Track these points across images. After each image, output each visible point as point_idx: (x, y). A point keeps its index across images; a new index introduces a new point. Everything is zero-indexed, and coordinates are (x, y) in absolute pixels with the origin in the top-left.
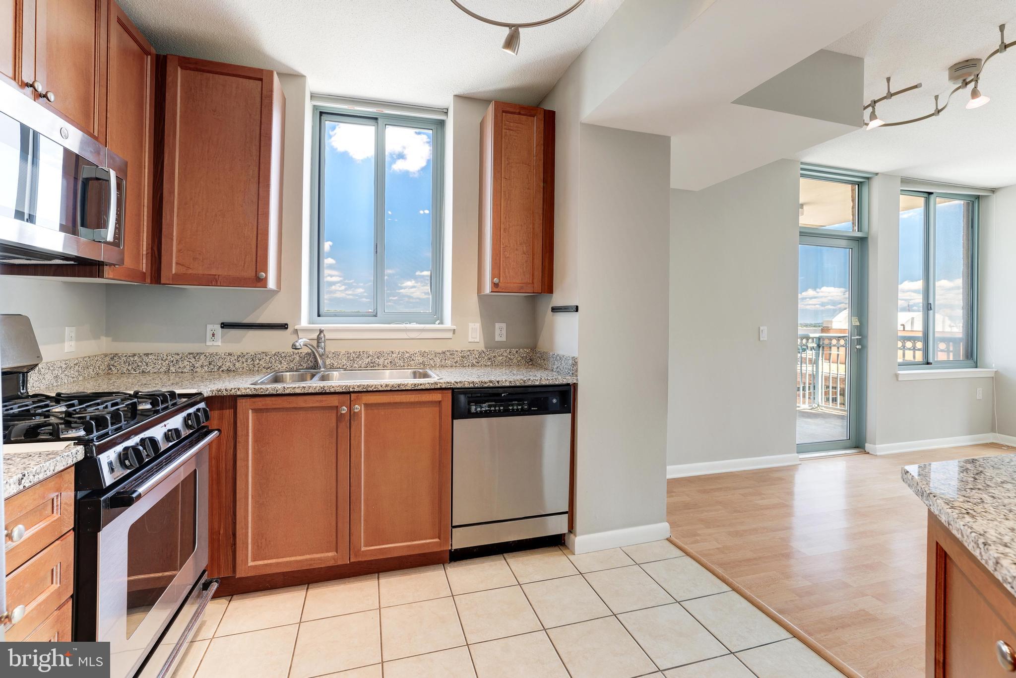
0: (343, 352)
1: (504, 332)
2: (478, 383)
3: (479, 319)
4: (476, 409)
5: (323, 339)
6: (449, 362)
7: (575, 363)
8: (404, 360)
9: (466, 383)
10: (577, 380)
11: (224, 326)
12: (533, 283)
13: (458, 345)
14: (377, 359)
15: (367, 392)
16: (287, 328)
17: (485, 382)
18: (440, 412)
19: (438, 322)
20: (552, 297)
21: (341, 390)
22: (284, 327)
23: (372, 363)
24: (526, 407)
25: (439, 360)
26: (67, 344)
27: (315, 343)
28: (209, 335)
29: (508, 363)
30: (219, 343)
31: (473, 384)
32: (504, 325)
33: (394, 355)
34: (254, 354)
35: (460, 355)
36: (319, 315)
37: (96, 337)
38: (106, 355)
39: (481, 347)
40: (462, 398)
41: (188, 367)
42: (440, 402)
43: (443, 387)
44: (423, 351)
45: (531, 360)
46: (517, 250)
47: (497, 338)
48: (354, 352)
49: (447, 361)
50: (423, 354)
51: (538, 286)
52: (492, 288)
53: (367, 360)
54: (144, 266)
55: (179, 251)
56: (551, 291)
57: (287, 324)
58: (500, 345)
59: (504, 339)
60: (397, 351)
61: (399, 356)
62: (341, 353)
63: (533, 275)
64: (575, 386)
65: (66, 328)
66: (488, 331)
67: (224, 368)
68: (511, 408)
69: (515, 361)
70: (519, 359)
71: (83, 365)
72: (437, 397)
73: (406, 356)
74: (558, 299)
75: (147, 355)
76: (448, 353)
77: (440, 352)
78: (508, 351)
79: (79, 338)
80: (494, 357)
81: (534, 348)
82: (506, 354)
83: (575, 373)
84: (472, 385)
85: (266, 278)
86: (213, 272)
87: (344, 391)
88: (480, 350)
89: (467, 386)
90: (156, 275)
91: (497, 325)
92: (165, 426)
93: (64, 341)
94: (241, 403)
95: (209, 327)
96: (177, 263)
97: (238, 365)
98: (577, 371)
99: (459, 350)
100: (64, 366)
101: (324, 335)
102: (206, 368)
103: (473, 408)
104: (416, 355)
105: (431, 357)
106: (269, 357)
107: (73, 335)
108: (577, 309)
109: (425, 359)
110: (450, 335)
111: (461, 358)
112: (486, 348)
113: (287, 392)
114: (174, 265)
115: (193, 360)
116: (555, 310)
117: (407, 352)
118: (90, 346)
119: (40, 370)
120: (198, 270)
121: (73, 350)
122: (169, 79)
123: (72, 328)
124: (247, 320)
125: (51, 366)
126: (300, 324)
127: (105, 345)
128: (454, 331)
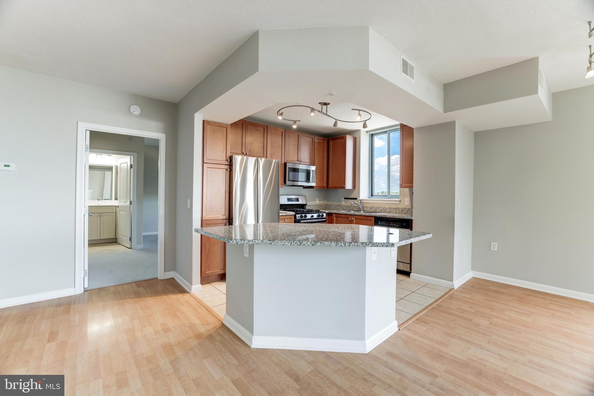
0: (369, 206)
3: (409, 197)
4: (380, 223)
5: (361, 202)
9: (378, 215)
10: (412, 218)
11: (345, 198)
13: (401, 206)
14: (377, 209)
15: (355, 215)
17: (383, 216)
18: (372, 223)
22: (356, 199)
24: (395, 225)
25: (395, 211)
26: (317, 201)
28: (342, 201)
30: (344, 203)
33: (382, 208)
34: (349, 206)
35: (401, 209)
36: (372, 196)
37: (324, 200)
38: (326, 205)
39: (410, 207)
40: (377, 219)
41: (338, 208)
42: (372, 220)
49: (397, 211)
50: (390, 208)
54: (325, 185)
55: (331, 181)
64: (412, 220)
67: (344, 209)
68: (390, 224)
71: (320, 206)
72: (371, 218)
73: (385, 209)
77: (395, 208)
79: (319, 200)
85: (345, 187)
86: (337, 186)
87: (350, 214)
88: (408, 208)
90: (328, 187)
92: (312, 215)
93: (316, 201)
94: (334, 215)
95: (342, 199)
96: (331, 184)
98: (412, 215)
100: (315, 206)
101: (365, 201)
102: (341, 209)
105: (392, 210)
106: (352, 205)
108: (413, 193)
115: (339, 206)
118: (322, 202)
119: (310, 206)
120: (334, 185)
121: (318, 202)
122: (330, 144)
123: (318, 198)
124: (349, 197)
125: (312, 205)
126: (359, 198)
127: (326, 202)
128: (400, 201)
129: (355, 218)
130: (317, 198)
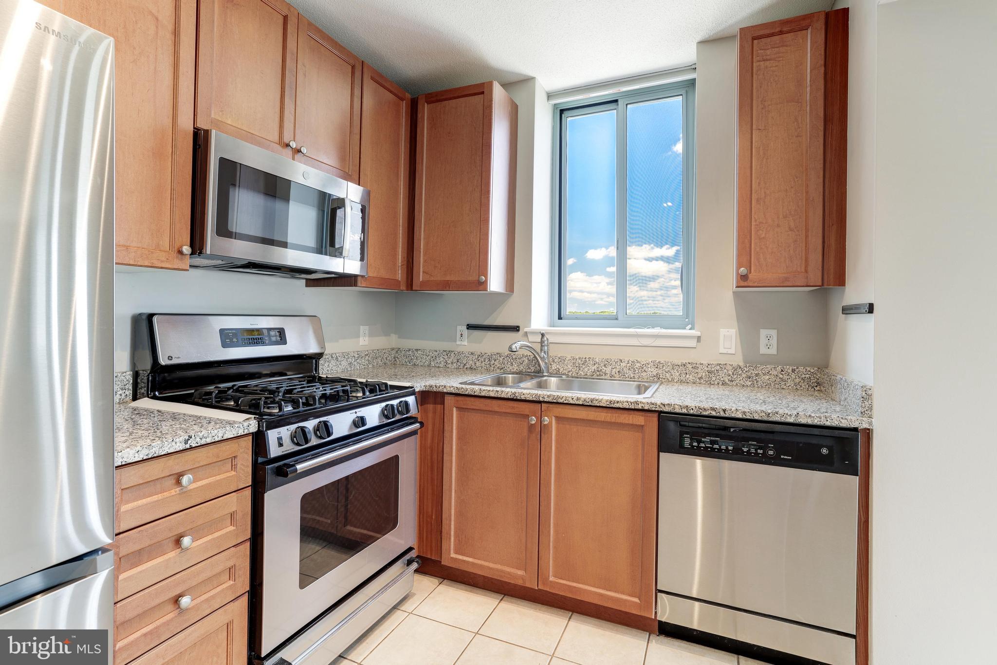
0: (569, 357)
1: (774, 341)
2: (694, 408)
3: (736, 323)
4: (691, 444)
5: (546, 342)
6: (691, 378)
7: (867, 396)
8: (635, 371)
9: (676, 406)
10: (870, 423)
11: (470, 327)
12: (806, 271)
13: (704, 356)
14: (603, 367)
15: (557, 403)
16: (518, 331)
17: (705, 409)
18: (643, 439)
19: (690, 326)
20: (844, 291)
21: (531, 399)
22: (516, 329)
23: (598, 371)
24: (771, 452)
25: (678, 374)
26: (361, 339)
27: (537, 347)
28: (458, 335)
29: (777, 386)
30: (466, 343)
31: (687, 410)
32: (774, 333)
33: (623, 364)
34: (490, 354)
35: (706, 369)
36: (560, 318)
37: (387, 334)
38: (393, 349)
39: (739, 360)
40: (672, 426)
41: (443, 363)
42: (642, 426)
43: (646, 408)
44: (657, 361)
45: (819, 384)
46: (778, 226)
47: (763, 350)
48: (580, 358)
49: (688, 376)
50: (657, 365)
51: (815, 276)
52: (737, 282)
53: (593, 368)
54: (400, 275)
55: (425, 261)
56: (841, 280)
57: (518, 327)
58: (767, 360)
59: (773, 351)
60: (627, 359)
61: (628, 365)
62: (567, 359)
63: (806, 260)
65: (361, 326)
66: (748, 339)
67: (468, 366)
68: (745, 450)
69: (790, 383)
70: (797, 380)
71: (373, 356)
72: (639, 419)
73: (637, 366)
74: (852, 294)
75: (417, 350)
76: (690, 366)
77: (680, 364)
78: (779, 369)
79: (371, 335)
80: (757, 375)
81: (823, 366)
82: (775, 373)
83: (867, 412)
84: (684, 411)
85: (485, 283)
86: (448, 278)
87: (534, 399)
88: (735, 364)
89: (677, 410)
90: (410, 285)
91: (764, 333)
92: (356, 413)
93: (359, 337)
94: (448, 400)
95: (459, 328)
96: (423, 272)
97: (478, 364)
98: (871, 408)
99: (705, 362)
100: (356, 356)
101: (547, 339)
102: (455, 365)
103: (687, 443)
104: (649, 366)
105: (667, 370)
106: (503, 358)
107: (367, 332)
108: (871, 309)
109: (660, 372)
110: (693, 343)
111: (707, 373)
112: (745, 362)
113: (483, 394)
114: (421, 274)
115: (446, 357)
116: (848, 310)
117: (638, 362)
118: (382, 342)
119: (337, 358)
120: (438, 277)
121: (366, 343)
122: (419, 116)
123: (367, 327)
124: (487, 322)
125: (346, 355)
126: (530, 327)
127: (393, 341)
128: (699, 339)
129: (559, 419)
130: (362, 328)
